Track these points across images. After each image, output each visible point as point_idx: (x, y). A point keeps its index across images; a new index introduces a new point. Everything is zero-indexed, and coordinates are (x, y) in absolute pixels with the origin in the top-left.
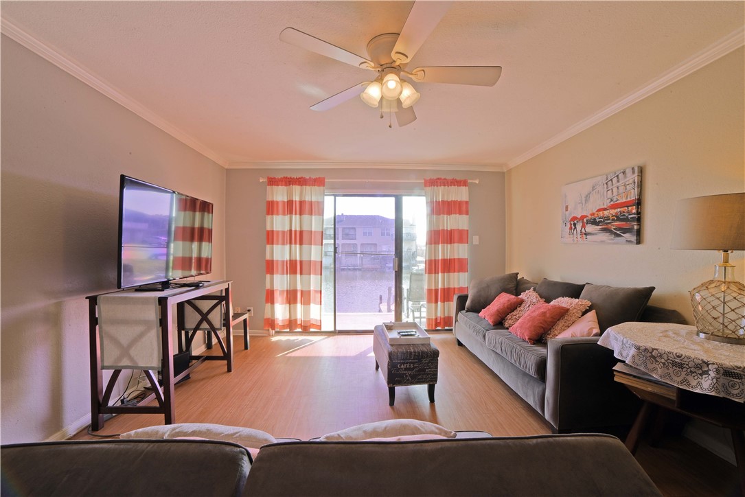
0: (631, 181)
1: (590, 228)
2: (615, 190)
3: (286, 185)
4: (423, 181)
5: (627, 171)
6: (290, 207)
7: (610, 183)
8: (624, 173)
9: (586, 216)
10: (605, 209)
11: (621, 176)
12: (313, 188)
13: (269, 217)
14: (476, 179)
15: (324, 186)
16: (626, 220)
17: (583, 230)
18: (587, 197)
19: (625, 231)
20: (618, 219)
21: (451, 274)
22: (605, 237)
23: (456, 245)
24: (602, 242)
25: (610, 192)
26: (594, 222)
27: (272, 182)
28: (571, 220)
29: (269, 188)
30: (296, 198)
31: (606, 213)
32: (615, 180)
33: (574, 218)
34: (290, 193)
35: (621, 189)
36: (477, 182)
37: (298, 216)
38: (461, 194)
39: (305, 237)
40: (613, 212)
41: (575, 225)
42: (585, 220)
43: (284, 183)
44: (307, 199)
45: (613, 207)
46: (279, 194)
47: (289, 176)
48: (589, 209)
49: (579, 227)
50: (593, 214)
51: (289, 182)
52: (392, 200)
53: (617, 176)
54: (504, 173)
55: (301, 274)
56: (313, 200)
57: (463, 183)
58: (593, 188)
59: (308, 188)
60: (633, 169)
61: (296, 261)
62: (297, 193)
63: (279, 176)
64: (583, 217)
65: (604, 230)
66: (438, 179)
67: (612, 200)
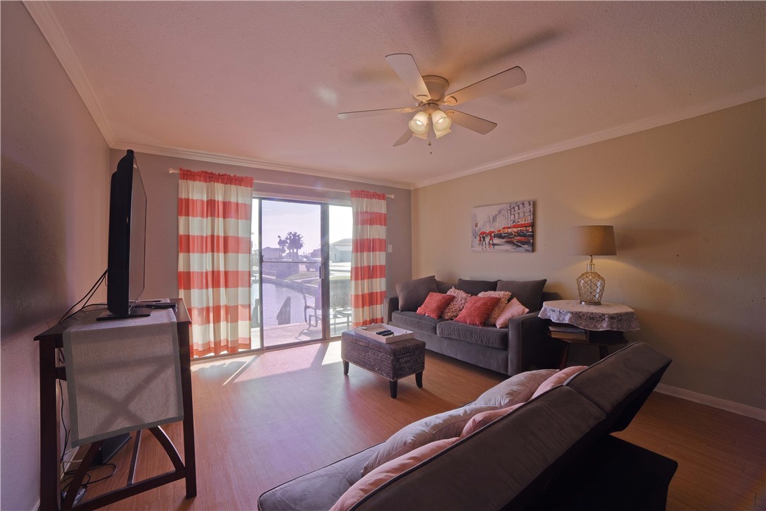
0: (528, 210)
1: (496, 241)
2: (516, 215)
3: (205, 181)
4: (350, 192)
5: (525, 203)
6: (211, 208)
7: (512, 210)
8: (523, 204)
9: (493, 232)
10: (509, 228)
11: (521, 206)
12: (239, 187)
13: (182, 219)
14: (391, 194)
15: (251, 186)
16: (524, 236)
17: (491, 242)
18: (494, 219)
19: (524, 243)
20: (519, 235)
21: (374, 280)
22: (508, 247)
23: (378, 253)
24: (507, 251)
25: (512, 216)
26: (500, 236)
27: (188, 175)
28: (481, 234)
29: (182, 183)
30: (219, 198)
31: (510, 230)
32: (516, 208)
33: (483, 233)
34: (211, 191)
35: (521, 215)
36: (393, 197)
37: (221, 219)
38: (380, 207)
39: (231, 244)
40: (515, 230)
41: (484, 238)
42: (493, 235)
43: (202, 178)
44: (233, 200)
45: (515, 227)
46: (197, 192)
47: (209, 171)
48: (498, 226)
49: (487, 240)
50: (500, 231)
51: (210, 177)
52: (319, 207)
53: (518, 206)
54: (410, 191)
55: (226, 286)
56: (240, 202)
57: (382, 197)
58: (500, 212)
59: (233, 187)
60: (529, 202)
61: (219, 272)
62: (220, 192)
63: (195, 169)
64: (490, 233)
65: (507, 242)
66: (363, 191)
67: (514, 222)
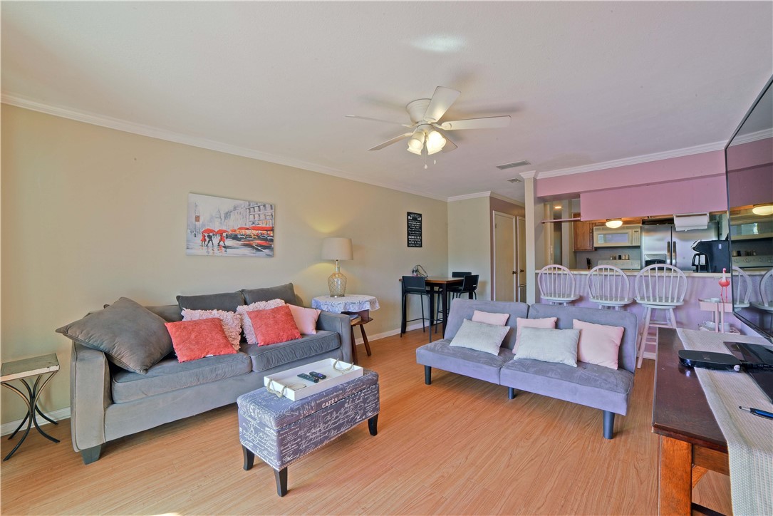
0: (270, 214)
1: (229, 242)
2: (257, 216)
5: (267, 206)
7: (252, 209)
8: (264, 206)
9: (225, 231)
10: (248, 229)
11: (262, 207)
16: (266, 240)
17: (222, 243)
18: (227, 215)
19: (265, 248)
20: (259, 238)
22: (247, 251)
25: (252, 217)
26: (235, 238)
31: (248, 232)
32: (257, 209)
33: (209, 231)
35: (262, 217)
40: (255, 232)
41: (210, 237)
42: (224, 234)
45: (254, 229)
48: (233, 224)
49: (216, 240)
50: (235, 231)
53: (259, 207)
58: (235, 208)
60: (271, 206)
64: (221, 232)
67: (253, 223)
